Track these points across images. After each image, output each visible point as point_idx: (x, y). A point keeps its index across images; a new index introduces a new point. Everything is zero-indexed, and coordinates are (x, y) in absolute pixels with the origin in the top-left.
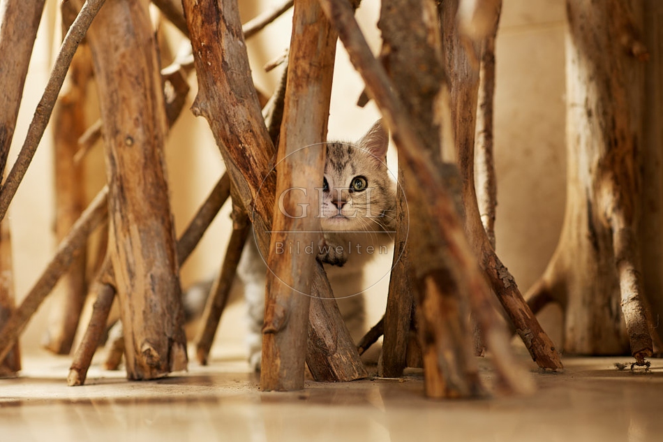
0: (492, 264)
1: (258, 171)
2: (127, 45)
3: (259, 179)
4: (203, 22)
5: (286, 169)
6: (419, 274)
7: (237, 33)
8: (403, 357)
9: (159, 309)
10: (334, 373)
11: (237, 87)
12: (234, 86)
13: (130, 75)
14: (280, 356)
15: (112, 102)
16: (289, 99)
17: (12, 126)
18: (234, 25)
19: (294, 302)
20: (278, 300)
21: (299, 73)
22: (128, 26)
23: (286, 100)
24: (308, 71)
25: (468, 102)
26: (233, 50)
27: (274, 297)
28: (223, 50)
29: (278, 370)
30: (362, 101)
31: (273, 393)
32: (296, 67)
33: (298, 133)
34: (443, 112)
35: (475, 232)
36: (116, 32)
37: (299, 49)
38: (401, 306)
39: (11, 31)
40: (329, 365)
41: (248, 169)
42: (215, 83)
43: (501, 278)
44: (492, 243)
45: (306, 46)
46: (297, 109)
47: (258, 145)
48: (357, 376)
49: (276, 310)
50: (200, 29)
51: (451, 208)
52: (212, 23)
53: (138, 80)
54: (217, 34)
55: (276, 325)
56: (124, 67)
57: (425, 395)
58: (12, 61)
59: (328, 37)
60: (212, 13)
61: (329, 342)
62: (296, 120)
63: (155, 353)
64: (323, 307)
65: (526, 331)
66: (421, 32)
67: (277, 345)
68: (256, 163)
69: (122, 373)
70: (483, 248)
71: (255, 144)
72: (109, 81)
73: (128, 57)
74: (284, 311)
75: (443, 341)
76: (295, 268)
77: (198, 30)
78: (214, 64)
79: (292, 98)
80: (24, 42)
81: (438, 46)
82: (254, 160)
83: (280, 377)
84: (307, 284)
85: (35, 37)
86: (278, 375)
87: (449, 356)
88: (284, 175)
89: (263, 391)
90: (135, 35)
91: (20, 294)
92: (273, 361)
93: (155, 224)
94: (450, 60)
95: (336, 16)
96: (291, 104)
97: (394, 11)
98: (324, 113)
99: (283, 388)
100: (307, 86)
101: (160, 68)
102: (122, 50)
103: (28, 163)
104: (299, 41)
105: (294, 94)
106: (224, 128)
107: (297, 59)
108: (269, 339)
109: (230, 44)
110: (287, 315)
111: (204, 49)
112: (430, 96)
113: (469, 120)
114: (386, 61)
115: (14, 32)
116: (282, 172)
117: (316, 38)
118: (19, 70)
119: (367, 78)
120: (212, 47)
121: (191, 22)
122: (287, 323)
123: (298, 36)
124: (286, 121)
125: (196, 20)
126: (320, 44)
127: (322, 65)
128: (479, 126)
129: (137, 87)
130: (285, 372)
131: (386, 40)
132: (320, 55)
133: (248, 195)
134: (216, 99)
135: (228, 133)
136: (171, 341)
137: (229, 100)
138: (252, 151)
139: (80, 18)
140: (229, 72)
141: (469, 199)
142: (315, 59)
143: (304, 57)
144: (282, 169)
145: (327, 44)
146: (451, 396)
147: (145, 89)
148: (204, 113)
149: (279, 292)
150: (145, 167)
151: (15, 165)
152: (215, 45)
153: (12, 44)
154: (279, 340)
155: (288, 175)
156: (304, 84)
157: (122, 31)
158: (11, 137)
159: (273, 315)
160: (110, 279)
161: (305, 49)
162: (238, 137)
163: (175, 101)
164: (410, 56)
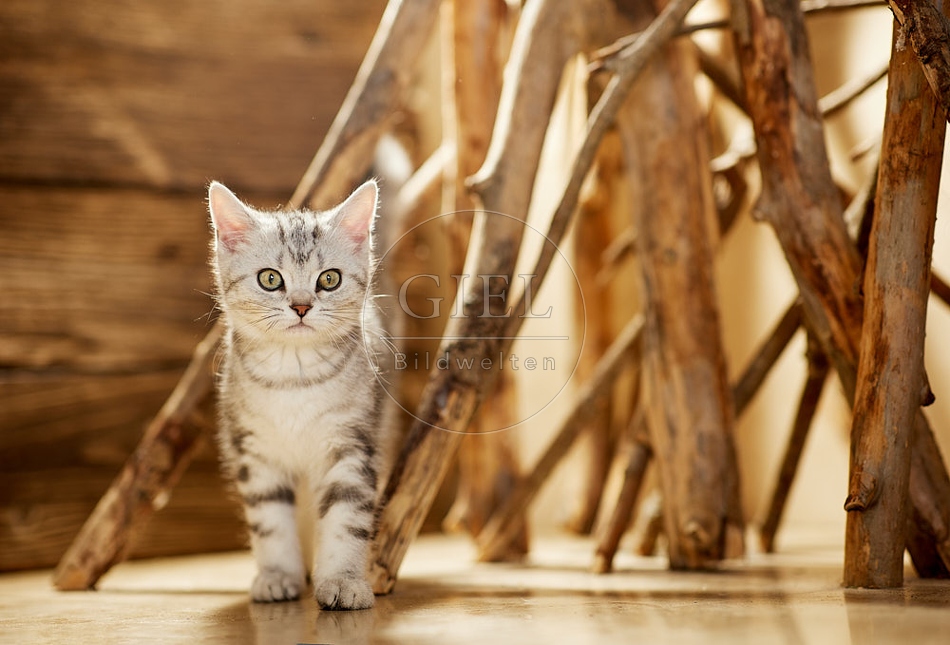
1: (839, 295)
2: (667, 131)
3: (841, 305)
4: (767, 100)
5: (877, 291)
7: (812, 113)
10: (944, 566)
12: (808, 184)
13: (671, 171)
14: (869, 542)
15: (648, 205)
16: (881, 199)
18: (808, 100)
19: (888, 469)
20: (865, 467)
21: (895, 164)
22: (670, 107)
23: (876, 201)
24: (907, 162)
26: (807, 136)
27: (860, 463)
28: (793, 135)
29: (867, 559)
31: (860, 590)
32: (890, 157)
33: (892, 245)
36: (653, 115)
37: (895, 133)
40: (938, 557)
41: (826, 293)
42: (781, 178)
45: (904, 129)
46: (892, 213)
47: (840, 261)
49: (862, 480)
50: (763, 109)
52: (779, 100)
53: (681, 177)
54: (785, 116)
55: (864, 500)
56: (664, 160)
59: (935, 116)
60: (779, 87)
61: (938, 525)
62: (890, 227)
63: (704, 536)
64: (930, 478)
67: (865, 526)
71: (835, 259)
72: (644, 177)
73: (669, 148)
74: (874, 482)
76: (889, 424)
77: (760, 111)
78: (781, 153)
79: (885, 198)
83: (870, 569)
84: (906, 445)
86: (867, 566)
88: (875, 300)
89: (847, 588)
90: (678, 119)
92: (860, 548)
93: (702, 365)
96: (883, 205)
98: (929, 218)
99: (873, 583)
100: (906, 181)
102: (661, 138)
104: (895, 122)
105: (888, 193)
106: (794, 237)
107: (892, 146)
108: (855, 517)
109: (804, 129)
110: (878, 489)
111: (768, 135)
116: (871, 296)
117: (918, 117)
120: (778, 133)
121: (751, 98)
122: (879, 497)
123: (893, 116)
124: (877, 229)
125: (758, 97)
126: (924, 125)
127: (926, 153)
130: (876, 563)
132: (924, 140)
133: (827, 326)
134: (784, 200)
135: (800, 245)
136: (725, 521)
138: (832, 268)
140: (801, 165)
142: (916, 146)
143: (901, 143)
144: (871, 292)
145: (933, 127)
148: (767, 219)
149: (868, 456)
150: (691, 290)
152: (782, 129)
154: (868, 520)
155: (879, 300)
156: (902, 180)
157: (660, 114)
159: (859, 487)
160: (641, 436)
161: (903, 132)
162: (813, 249)
163: (730, 202)
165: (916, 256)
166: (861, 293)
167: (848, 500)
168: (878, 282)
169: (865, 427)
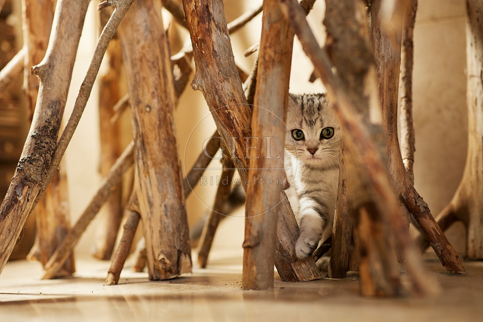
0: (412, 195)
1: (239, 129)
2: (146, 40)
3: (240, 135)
4: (199, 22)
5: (258, 128)
6: (355, 205)
7: (223, 30)
8: (346, 263)
9: (171, 229)
10: (296, 275)
11: (224, 68)
12: (221, 68)
13: (148, 61)
14: (256, 265)
15: (136, 80)
16: (260, 77)
17: (64, 99)
18: (221, 24)
19: (265, 225)
20: (253, 224)
21: (267, 58)
22: (146, 26)
23: (257, 78)
24: (273, 57)
25: (393, 76)
26: (220, 42)
27: (250, 222)
28: (213, 42)
29: (255, 274)
30: (312, 79)
31: (251, 291)
32: (265, 54)
33: (266, 102)
35: (398, 171)
36: (138, 30)
37: (266, 41)
38: (344, 226)
39: (63, 31)
40: (292, 270)
41: (232, 128)
42: (207, 66)
43: (418, 205)
44: (412, 180)
45: (272, 39)
46: (266, 84)
47: (239, 110)
48: (313, 278)
49: (252, 232)
50: (196, 28)
52: (205, 23)
53: (154, 65)
54: (209, 31)
55: (252, 242)
56: (144, 55)
57: (360, 293)
58: (64, 53)
59: (288, 32)
60: (205, 15)
62: (265, 93)
63: (167, 261)
64: (288, 228)
65: (437, 244)
66: (355, 28)
67: (253, 256)
68: (238, 124)
69: (145, 275)
70: (405, 183)
71: (237, 110)
72: (134, 65)
73: (147, 49)
74: (258, 232)
75: (373, 255)
76: (266, 200)
77: (196, 29)
78: (207, 52)
79: (262, 77)
80: (72, 39)
81: (367, 38)
82: (237, 122)
83: (256, 280)
85: (80, 35)
86: (255, 278)
87: (377, 266)
88: (257, 133)
89: (244, 290)
90: (151, 32)
91: (74, 218)
92: (251, 268)
93: (167, 168)
94: (379, 46)
95: (292, 17)
96: (261, 81)
97: (335, 12)
98: (286, 88)
99: (258, 287)
100: (273, 67)
101: (170, 55)
102: (142, 43)
103: (75, 126)
104: (267, 35)
105: (264, 74)
106: (215, 98)
107: (265, 48)
108: (248, 251)
109: (218, 38)
110: (260, 235)
111: (200, 42)
112: (361, 75)
113: (393, 90)
114: (329, 49)
115: (65, 32)
116: (256, 131)
117: (279, 32)
118: (69, 59)
119: (315, 62)
120: (205, 40)
121: (190, 22)
122: (260, 240)
123: (266, 31)
124: (258, 94)
125: (194, 21)
126: (282, 37)
127: (284, 52)
128: (401, 93)
129: (153, 69)
130: (260, 276)
131: (329, 34)
132: (282, 45)
134: (209, 78)
135: (218, 102)
136: (179, 252)
137: (218, 78)
138: (235, 115)
139: (111, 21)
140: (218, 58)
141: (394, 148)
142: (278, 48)
143: (270, 47)
144: (255, 128)
145: (287, 37)
146: (379, 295)
147: (159, 71)
148: (200, 88)
149: (254, 218)
150: (160, 127)
151: (66, 127)
152: (207, 38)
153: (64, 41)
154: (255, 253)
155: (260, 132)
156: (271, 67)
157: (142, 29)
158: (64, 107)
159: (250, 235)
160: (135, 207)
161: (271, 41)
162: (225, 105)
163: (181, 79)
164: (347, 45)
165: (279, 109)
166: (250, 128)
167: (244, 243)
168: (259, 122)
169: (253, 202)
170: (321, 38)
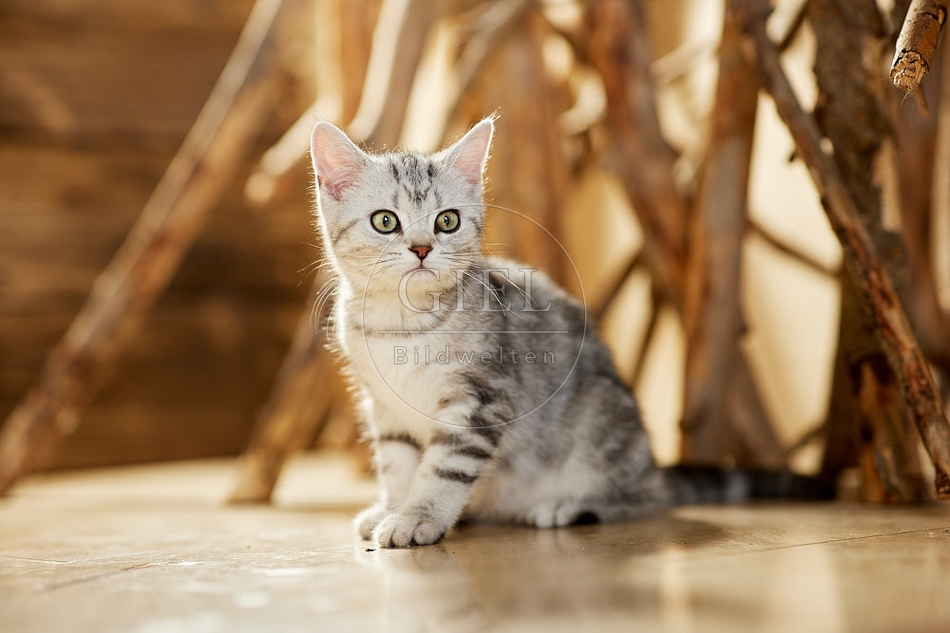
6: (855, 357)
30: (792, 158)
34: (886, 172)
51: (888, 284)
66: (860, 78)
75: (881, 437)
87: (888, 454)
97: (829, 53)
100: (728, 142)
112: (869, 153)
114: (820, 114)
119: (795, 133)
146: (890, 501)
164: (847, 106)
170: (807, 95)
